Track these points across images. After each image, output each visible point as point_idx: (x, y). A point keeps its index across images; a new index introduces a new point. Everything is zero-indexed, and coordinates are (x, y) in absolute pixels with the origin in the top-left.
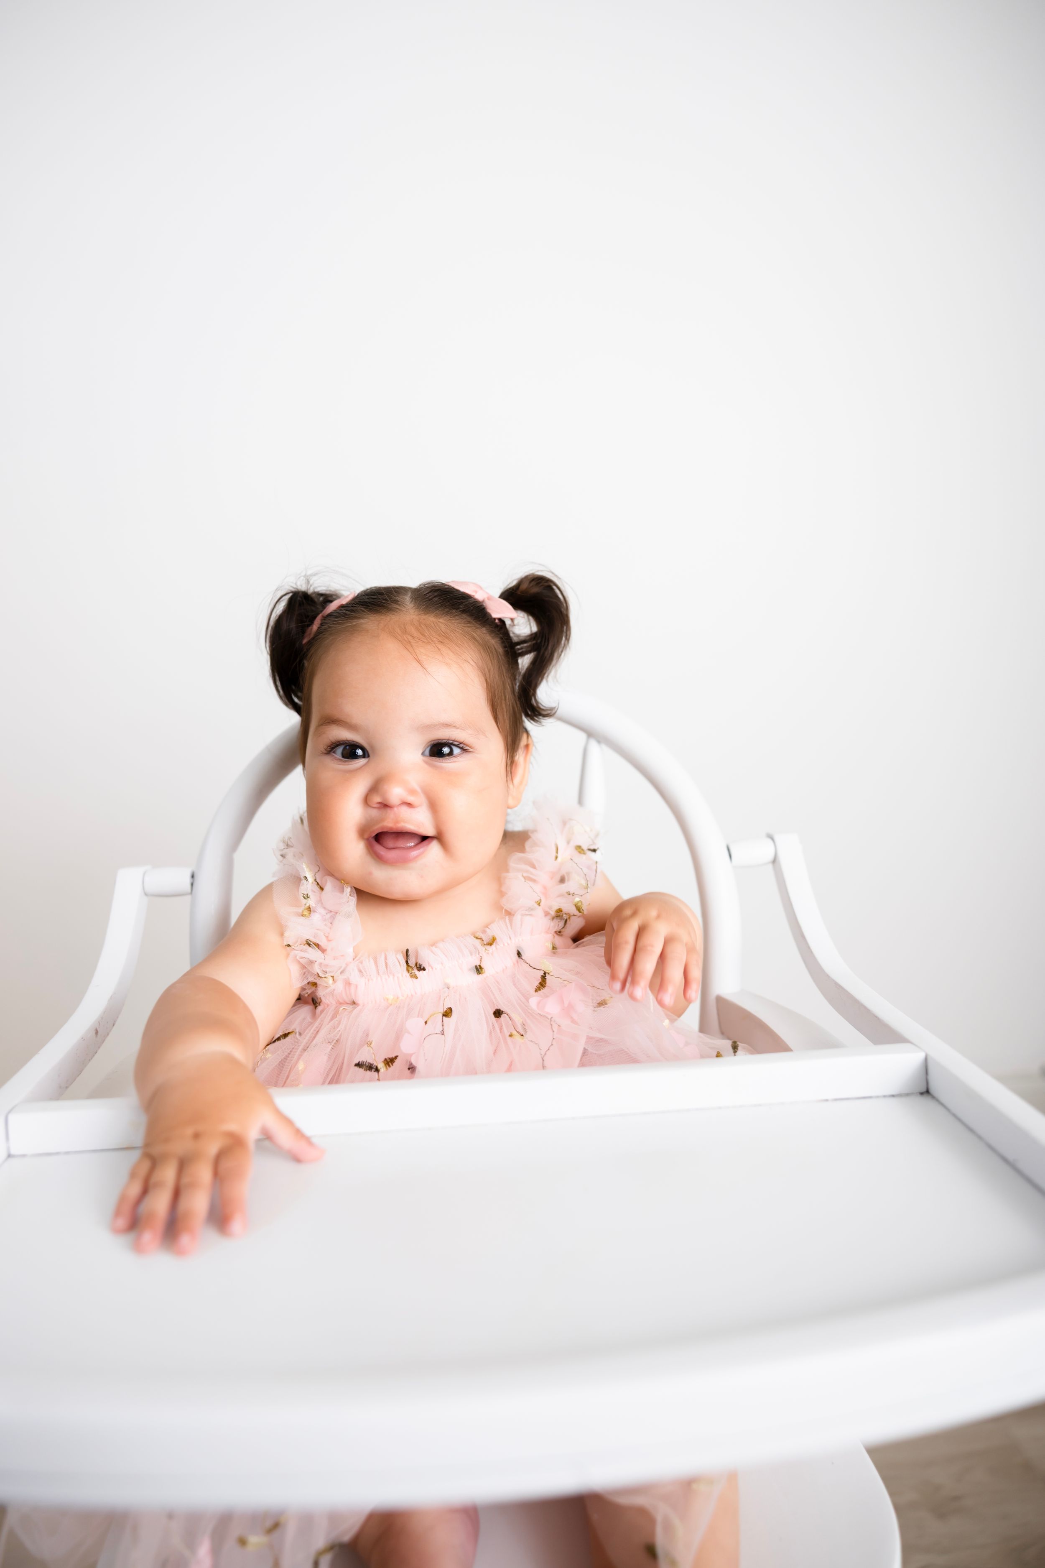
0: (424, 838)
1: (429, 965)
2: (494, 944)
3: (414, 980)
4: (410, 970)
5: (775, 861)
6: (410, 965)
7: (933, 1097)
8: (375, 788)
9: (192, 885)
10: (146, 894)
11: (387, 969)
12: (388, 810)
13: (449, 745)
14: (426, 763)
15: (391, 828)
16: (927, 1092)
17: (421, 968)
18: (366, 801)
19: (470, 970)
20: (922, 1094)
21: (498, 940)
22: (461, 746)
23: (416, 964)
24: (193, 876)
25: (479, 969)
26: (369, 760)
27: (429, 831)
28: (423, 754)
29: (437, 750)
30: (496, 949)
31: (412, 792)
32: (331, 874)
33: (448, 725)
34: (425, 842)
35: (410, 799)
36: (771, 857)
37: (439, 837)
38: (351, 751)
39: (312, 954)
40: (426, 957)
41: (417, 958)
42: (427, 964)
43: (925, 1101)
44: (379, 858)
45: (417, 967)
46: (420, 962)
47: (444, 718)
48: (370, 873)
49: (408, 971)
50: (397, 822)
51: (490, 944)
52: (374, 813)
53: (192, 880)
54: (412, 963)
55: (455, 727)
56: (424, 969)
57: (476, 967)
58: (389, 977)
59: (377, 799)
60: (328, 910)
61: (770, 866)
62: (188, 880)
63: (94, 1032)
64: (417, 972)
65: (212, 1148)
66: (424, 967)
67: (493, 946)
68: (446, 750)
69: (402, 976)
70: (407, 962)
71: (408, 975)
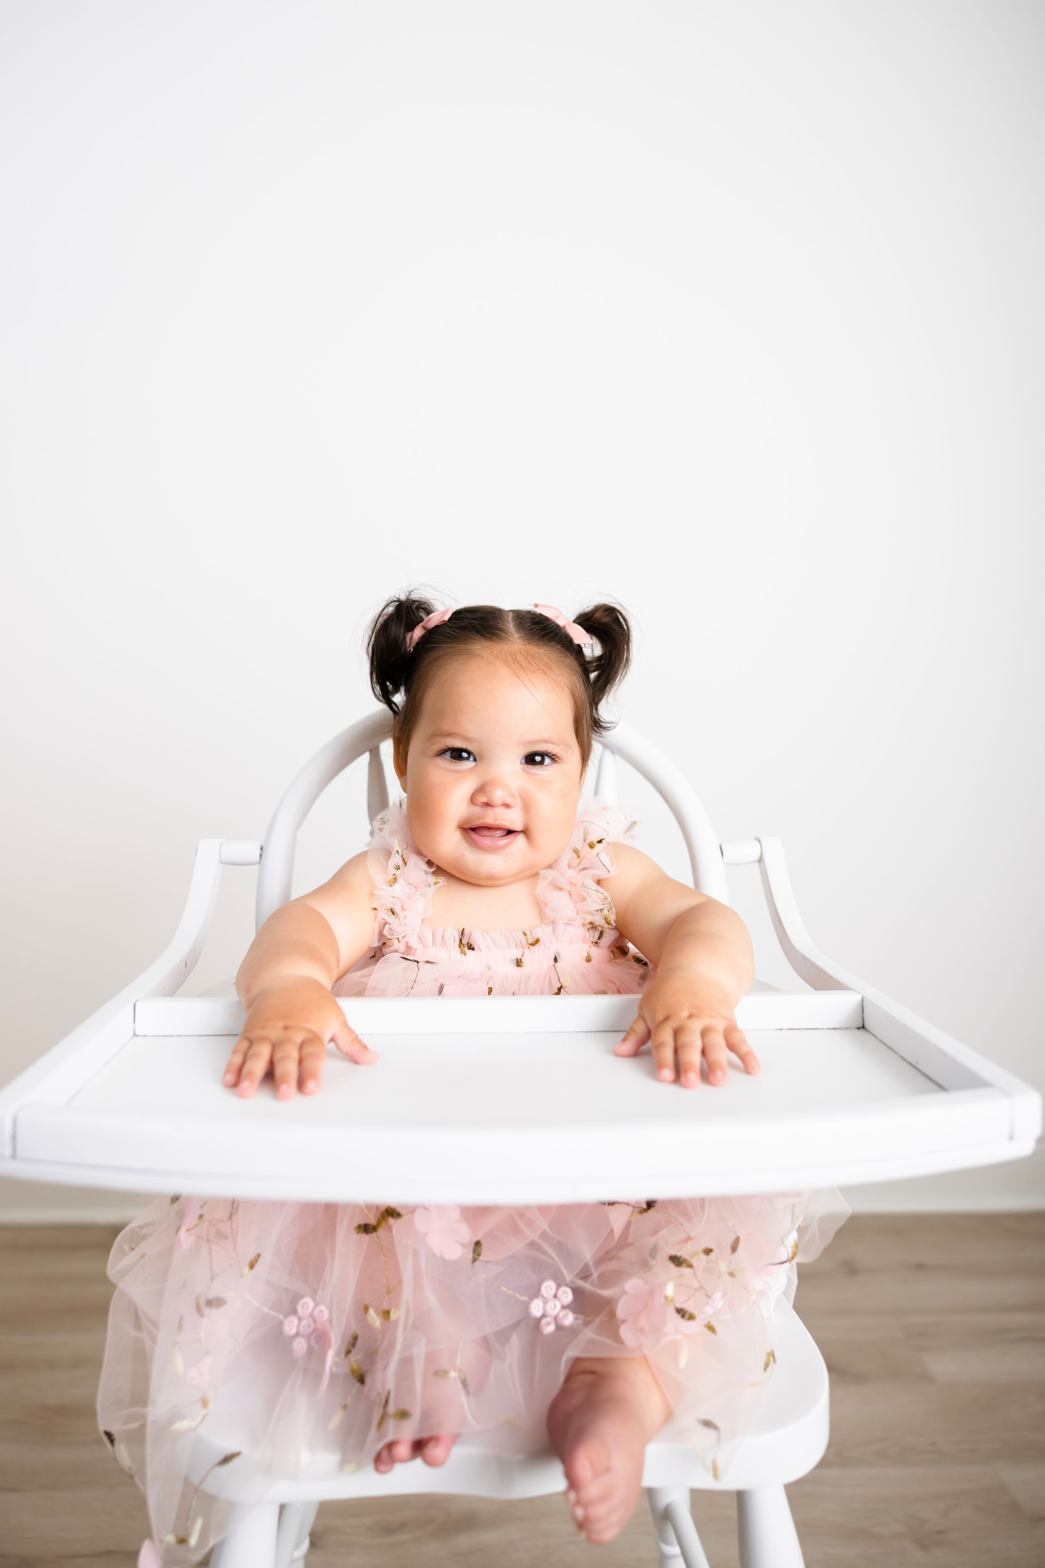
0: (510, 832)
1: (479, 947)
2: (537, 945)
3: (463, 956)
4: (462, 946)
5: (760, 860)
6: (463, 942)
7: (867, 1030)
8: (481, 789)
9: (261, 855)
10: (221, 862)
11: (443, 941)
12: (489, 809)
13: (543, 755)
14: (523, 770)
15: (491, 825)
16: (863, 1027)
17: (471, 948)
18: (472, 800)
19: (511, 960)
20: (858, 1028)
21: (541, 942)
22: (553, 757)
23: (468, 944)
24: (262, 849)
25: (519, 963)
26: (476, 765)
27: (518, 826)
28: (521, 763)
29: (530, 759)
30: (539, 949)
31: (512, 795)
32: (419, 853)
33: (547, 742)
34: (511, 836)
35: (509, 801)
36: (757, 856)
37: (525, 832)
38: (457, 754)
39: (390, 918)
40: (477, 940)
41: (470, 938)
42: (477, 946)
43: (861, 1033)
44: (475, 845)
45: (468, 946)
46: (472, 942)
47: (545, 735)
48: (463, 855)
49: (460, 947)
50: (496, 820)
51: (533, 945)
52: (477, 810)
53: (261, 852)
54: (464, 942)
55: (552, 743)
56: (473, 949)
57: (517, 959)
58: (443, 948)
59: (483, 799)
60: (408, 883)
61: (757, 864)
62: (258, 852)
63: (184, 964)
64: (467, 950)
65: (299, 1038)
66: (473, 947)
67: (536, 947)
68: (538, 759)
69: (454, 950)
70: (461, 940)
71: (459, 950)
